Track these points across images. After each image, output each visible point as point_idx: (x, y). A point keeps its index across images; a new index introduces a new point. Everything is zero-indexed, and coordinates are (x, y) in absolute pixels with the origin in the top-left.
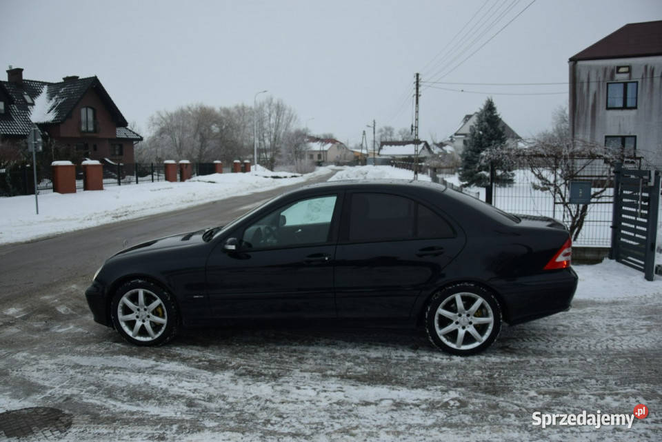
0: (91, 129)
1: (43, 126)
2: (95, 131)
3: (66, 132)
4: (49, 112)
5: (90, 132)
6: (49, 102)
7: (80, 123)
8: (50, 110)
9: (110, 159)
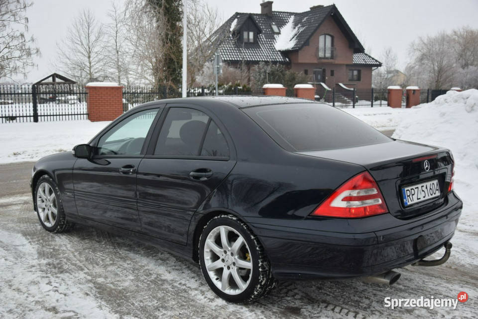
0: (328, 55)
1: (285, 53)
2: (332, 57)
3: (304, 58)
4: (291, 40)
5: (327, 58)
6: (292, 31)
7: (317, 49)
8: (293, 38)
9: (344, 84)
